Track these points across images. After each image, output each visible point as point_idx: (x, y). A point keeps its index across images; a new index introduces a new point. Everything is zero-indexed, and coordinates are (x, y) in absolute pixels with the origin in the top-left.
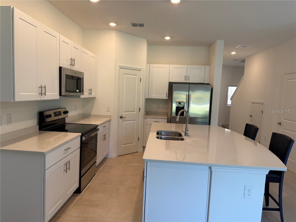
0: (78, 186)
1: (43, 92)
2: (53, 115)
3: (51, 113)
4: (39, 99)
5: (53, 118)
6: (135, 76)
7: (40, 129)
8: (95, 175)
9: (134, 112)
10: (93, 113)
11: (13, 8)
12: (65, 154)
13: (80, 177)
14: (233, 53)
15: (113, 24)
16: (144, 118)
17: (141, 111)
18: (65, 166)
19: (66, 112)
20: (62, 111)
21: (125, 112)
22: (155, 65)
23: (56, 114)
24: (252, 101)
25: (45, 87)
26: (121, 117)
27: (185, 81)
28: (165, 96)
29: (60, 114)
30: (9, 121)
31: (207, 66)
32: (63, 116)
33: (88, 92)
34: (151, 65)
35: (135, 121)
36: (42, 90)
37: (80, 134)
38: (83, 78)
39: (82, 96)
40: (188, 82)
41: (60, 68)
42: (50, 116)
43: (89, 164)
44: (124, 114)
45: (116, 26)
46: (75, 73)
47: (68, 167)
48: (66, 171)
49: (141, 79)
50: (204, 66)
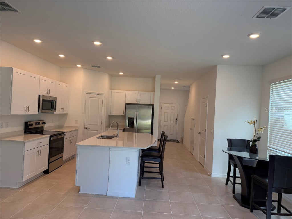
0: (47, 168)
1: (27, 110)
2: (34, 124)
3: (33, 123)
4: (25, 114)
5: (34, 126)
6: (98, 99)
7: (25, 132)
8: (62, 166)
9: (97, 124)
10: (65, 125)
11: (13, 68)
12: (38, 145)
13: (49, 163)
14: (176, 82)
15: (79, 66)
16: (106, 129)
17: (103, 124)
18: (38, 152)
19: (44, 123)
20: (41, 122)
21: (89, 124)
22: (115, 91)
23: (36, 124)
24: (192, 118)
25: (28, 107)
26: (86, 128)
27: (137, 103)
28: (123, 113)
29: (39, 124)
30: (7, 126)
31: (152, 92)
32: (41, 125)
33: (61, 110)
34: (112, 91)
35: (98, 131)
36: (27, 109)
37: (50, 136)
38: (56, 101)
39: (55, 113)
40: (139, 103)
41: (39, 96)
42: (32, 125)
43: (56, 156)
44: (89, 126)
45: (81, 67)
46: (50, 98)
47: (39, 154)
48: (38, 155)
49: (103, 101)
50: (150, 92)
